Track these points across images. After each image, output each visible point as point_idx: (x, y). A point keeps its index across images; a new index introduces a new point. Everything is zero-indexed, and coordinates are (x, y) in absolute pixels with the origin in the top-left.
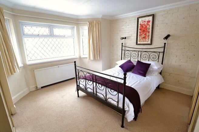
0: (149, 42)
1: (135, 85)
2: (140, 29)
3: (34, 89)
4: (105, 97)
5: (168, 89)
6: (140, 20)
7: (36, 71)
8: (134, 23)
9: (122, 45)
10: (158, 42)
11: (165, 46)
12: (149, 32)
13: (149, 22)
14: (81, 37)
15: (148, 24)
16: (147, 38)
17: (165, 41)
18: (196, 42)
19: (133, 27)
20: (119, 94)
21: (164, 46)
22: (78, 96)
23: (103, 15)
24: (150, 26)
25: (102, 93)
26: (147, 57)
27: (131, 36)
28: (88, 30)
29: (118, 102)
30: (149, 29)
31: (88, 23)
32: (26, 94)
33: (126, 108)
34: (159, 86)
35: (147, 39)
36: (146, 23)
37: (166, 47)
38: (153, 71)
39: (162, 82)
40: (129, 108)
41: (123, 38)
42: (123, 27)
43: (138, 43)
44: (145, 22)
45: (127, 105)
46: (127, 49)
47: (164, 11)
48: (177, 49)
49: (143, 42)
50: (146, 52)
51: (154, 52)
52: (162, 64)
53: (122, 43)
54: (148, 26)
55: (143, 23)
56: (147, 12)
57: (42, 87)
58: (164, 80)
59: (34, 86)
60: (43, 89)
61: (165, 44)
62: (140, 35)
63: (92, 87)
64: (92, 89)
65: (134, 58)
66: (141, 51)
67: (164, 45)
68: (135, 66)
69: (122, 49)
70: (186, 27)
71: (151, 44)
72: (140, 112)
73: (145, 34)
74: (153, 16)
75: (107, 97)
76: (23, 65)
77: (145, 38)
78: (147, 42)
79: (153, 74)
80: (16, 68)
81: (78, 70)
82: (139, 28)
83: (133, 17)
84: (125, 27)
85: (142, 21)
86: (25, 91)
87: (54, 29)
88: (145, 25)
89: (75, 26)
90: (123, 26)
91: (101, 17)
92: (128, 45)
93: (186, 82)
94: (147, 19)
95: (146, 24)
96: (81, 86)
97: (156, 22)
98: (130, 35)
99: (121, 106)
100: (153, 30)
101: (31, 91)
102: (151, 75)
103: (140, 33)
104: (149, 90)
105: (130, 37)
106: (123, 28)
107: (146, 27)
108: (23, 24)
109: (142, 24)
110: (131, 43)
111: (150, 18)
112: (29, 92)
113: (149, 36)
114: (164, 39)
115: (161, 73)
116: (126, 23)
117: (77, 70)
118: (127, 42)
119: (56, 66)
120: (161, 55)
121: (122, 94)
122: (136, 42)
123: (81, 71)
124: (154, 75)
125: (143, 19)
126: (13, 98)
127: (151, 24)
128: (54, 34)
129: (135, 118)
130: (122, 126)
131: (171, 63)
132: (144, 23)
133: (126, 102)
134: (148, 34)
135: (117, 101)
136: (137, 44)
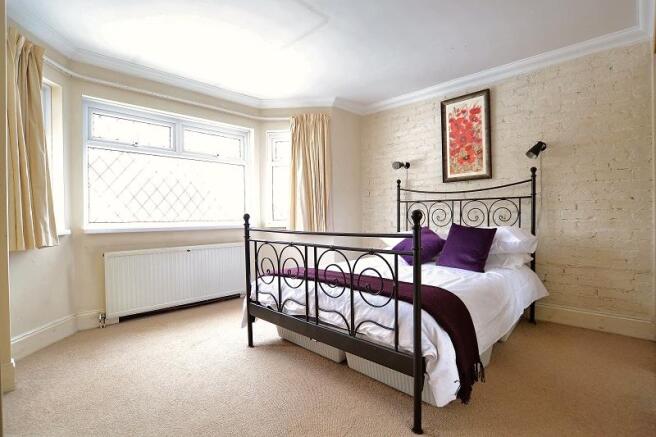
0: (484, 171)
1: (452, 284)
2: (451, 135)
3: (94, 324)
4: (349, 322)
5: (565, 322)
6: (449, 108)
7: (110, 257)
8: (431, 120)
9: (399, 186)
10: (512, 167)
11: (534, 176)
12: (480, 141)
13: (476, 111)
14: (269, 164)
15: (473, 119)
16: (476, 160)
17: (534, 162)
18: (630, 158)
19: (429, 131)
20: (400, 303)
21: (530, 178)
22: (251, 344)
23: (337, 99)
24: (480, 123)
25: (338, 310)
26: (481, 218)
27: (425, 159)
28: (291, 143)
29: (396, 329)
30: (479, 131)
31: (292, 121)
32: (61, 337)
33: (428, 350)
34: (532, 306)
35: (476, 162)
36: (469, 114)
37: (537, 179)
38: (505, 254)
39: (544, 295)
40: (436, 347)
41: (401, 165)
42: (399, 134)
43: (450, 176)
44: (464, 112)
45: (429, 338)
46: (415, 197)
47: (518, 79)
48: (573, 185)
49: (465, 171)
50: (475, 200)
51: (504, 199)
52: (533, 232)
53: (399, 182)
54: (475, 124)
55: (458, 115)
56: (468, 85)
57: (123, 319)
58: (548, 290)
59: (94, 312)
60: (125, 325)
61: (534, 170)
62: (452, 154)
63: (300, 295)
64: (304, 301)
65: (439, 223)
66: (461, 200)
67: (531, 173)
68: (443, 241)
69: (399, 200)
70: (589, 118)
71: (490, 176)
72: (479, 379)
73: (469, 149)
74: (488, 93)
75: (356, 320)
76: (69, 232)
77: (468, 158)
78: (477, 170)
79: (508, 263)
80: (46, 232)
81: (256, 242)
82: (448, 131)
83: (427, 102)
84: (406, 132)
85: (455, 110)
86: (60, 323)
87: (186, 133)
88: (465, 122)
89: (252, 130)
90: (398, 130)
91: (330, 105)
92: (416, 185)
93: (623, 291)
94: (470, 103)
95: (467, 118)
96: (262, 298)
97: (499, 111)
98: (421, 156)
99: (407, 342)
100: (492, 133)
101: (81, 329)
102: (500, 268)
103: (451, 145)
104: (501, 308)
105: (421, 160)
106: (399, 137)
107: (469, 126)
108: (94, 108)
109: (456, 118)
110: (427, 177)
111: (480, 101)
112: (71, 332)
113: (480, 152)
114: (528, 154)
115: (533, 266)
116: (408, 120)
117: (252, 244)
118: (414, 177)
119: (180, 248)
120: (527, 209)
121: (411, 303)
122: (441, 174)
123: (267, 243)
124: (512, 266)
125: (459, 105)
126: (14, 340)
127: (482, 116)
128: (186, 149)
129: (464, 394)
130: (417, 429)
131: (562, 231)
132: (461, 116)
133: (426, 325)
134: (476, 148)
135: (392, 325)
136: (445, 180)
